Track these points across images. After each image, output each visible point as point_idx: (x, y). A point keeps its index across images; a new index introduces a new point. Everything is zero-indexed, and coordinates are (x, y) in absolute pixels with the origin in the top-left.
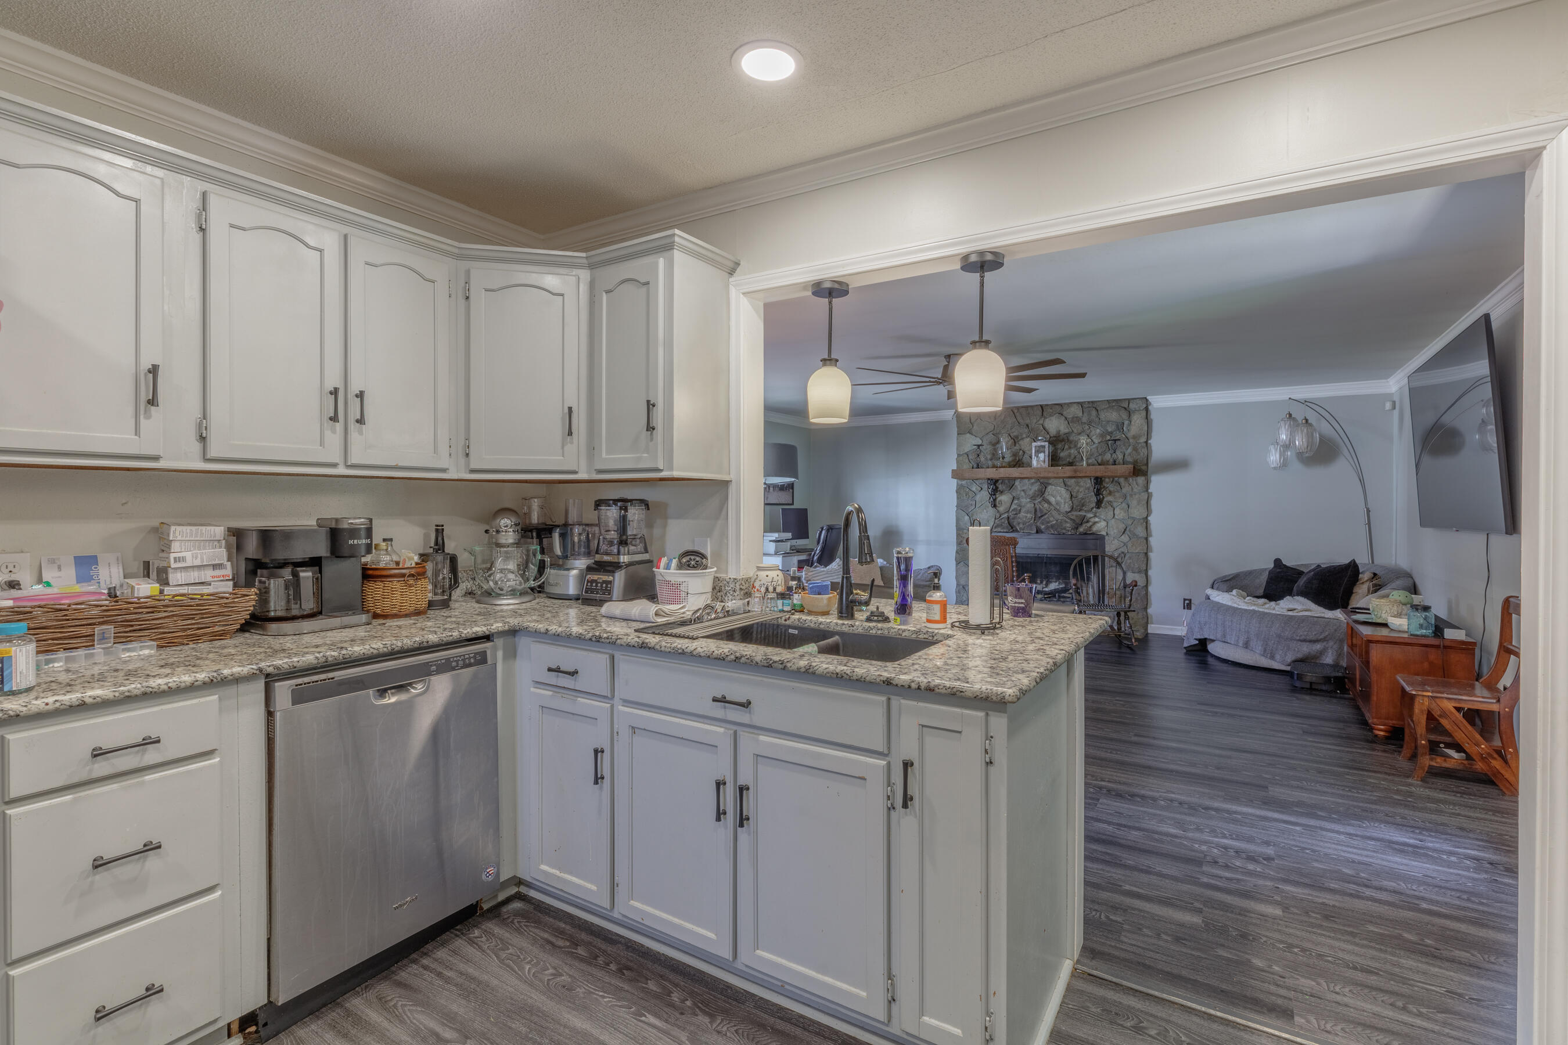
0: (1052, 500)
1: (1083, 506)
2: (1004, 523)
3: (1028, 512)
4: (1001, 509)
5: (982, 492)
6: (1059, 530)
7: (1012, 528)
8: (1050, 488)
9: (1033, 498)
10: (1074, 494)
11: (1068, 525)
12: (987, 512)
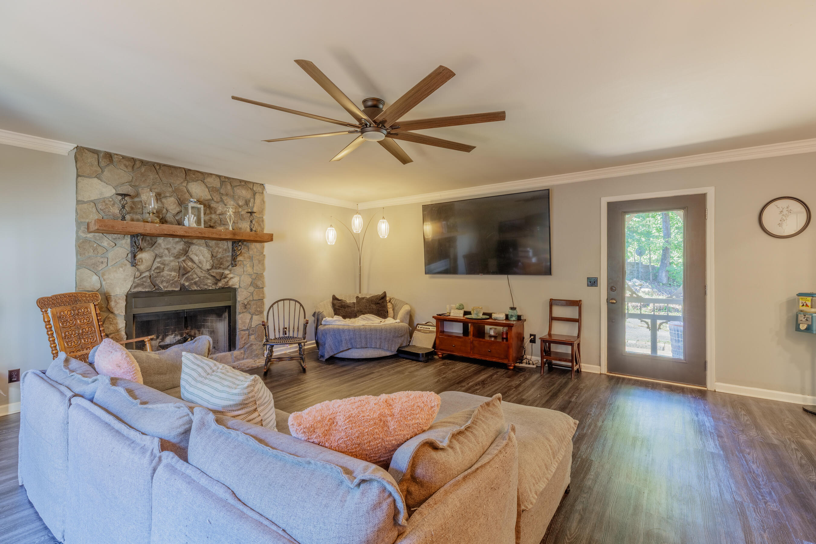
0: (196, 259)
1: (221, 264)
2: (145, 282)
3: (171, 270)
4: (142, 267)
5: (116, 249)
6: (202, 286)
7: (155, 287)
8: (194, 248)
9: (177, 257)
10: (214, 254)
11: (209, 281)
12: (124, 271)
